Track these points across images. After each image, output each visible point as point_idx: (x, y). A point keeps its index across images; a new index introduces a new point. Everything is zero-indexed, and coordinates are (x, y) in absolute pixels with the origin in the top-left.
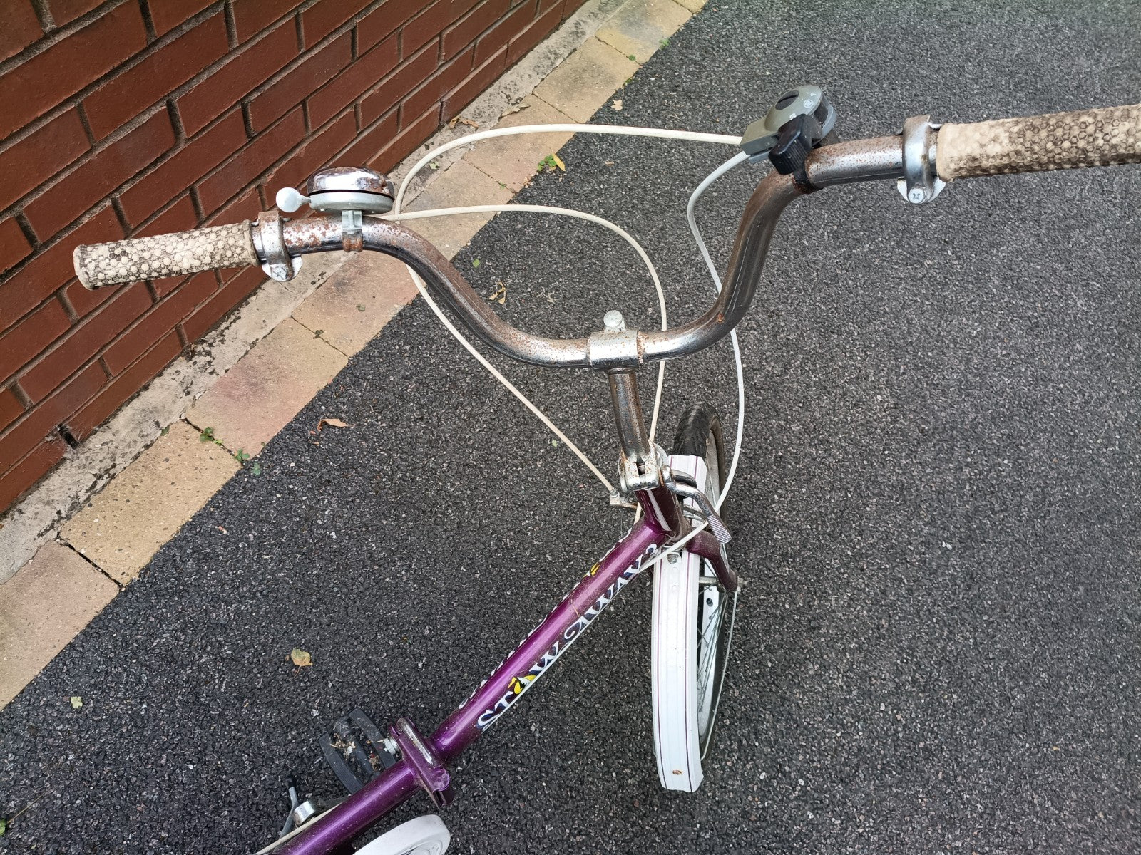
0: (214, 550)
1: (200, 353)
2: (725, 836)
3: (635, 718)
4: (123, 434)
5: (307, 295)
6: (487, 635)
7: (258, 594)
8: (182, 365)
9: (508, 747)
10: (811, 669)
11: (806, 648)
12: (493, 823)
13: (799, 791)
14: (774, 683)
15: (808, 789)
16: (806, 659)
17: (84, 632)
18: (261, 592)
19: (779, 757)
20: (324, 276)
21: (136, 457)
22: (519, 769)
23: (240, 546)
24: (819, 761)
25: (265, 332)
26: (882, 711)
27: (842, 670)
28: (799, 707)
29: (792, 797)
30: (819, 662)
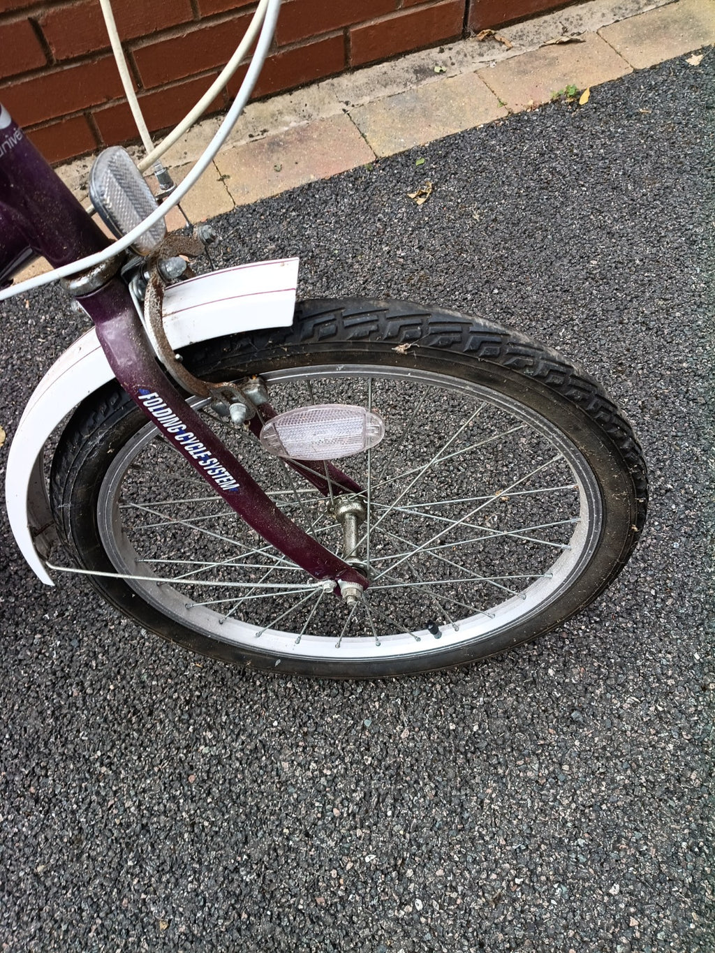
0: (8, 317)
2: (268, 895)
3: (258, 683)
5: (239, 144)
7: (10, 367)
9: (106, 626)
10: (532, 770)
11: (544, 739)
12: (37, 692)
13: (408, 914)
14: (465, 753)
15: (423, 920)
16: (534, 753)
18: (13, 366)
19: (407, 850)
20: (265, 134)
22: (100, 656)
23: (29, 322)
24: (464, 896)
25: (180, 163)
26: (609, 895)
27: (581, 799)
28: (482, 807)
29: (391, 914)
30: (551, 769)
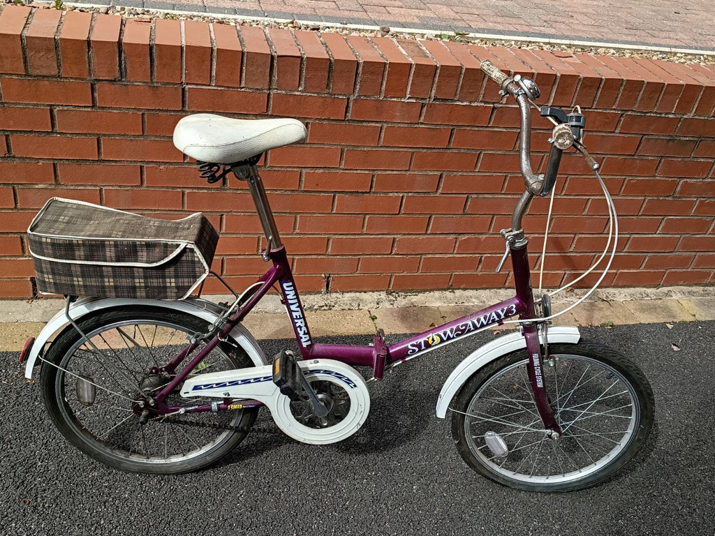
1: (393, 296)
4: (345, 299)
5: (450, 305)
8: (383, 295)
17: (279, 340)
20: (463, 304)
21: (343, 310)
25: (423, 305)
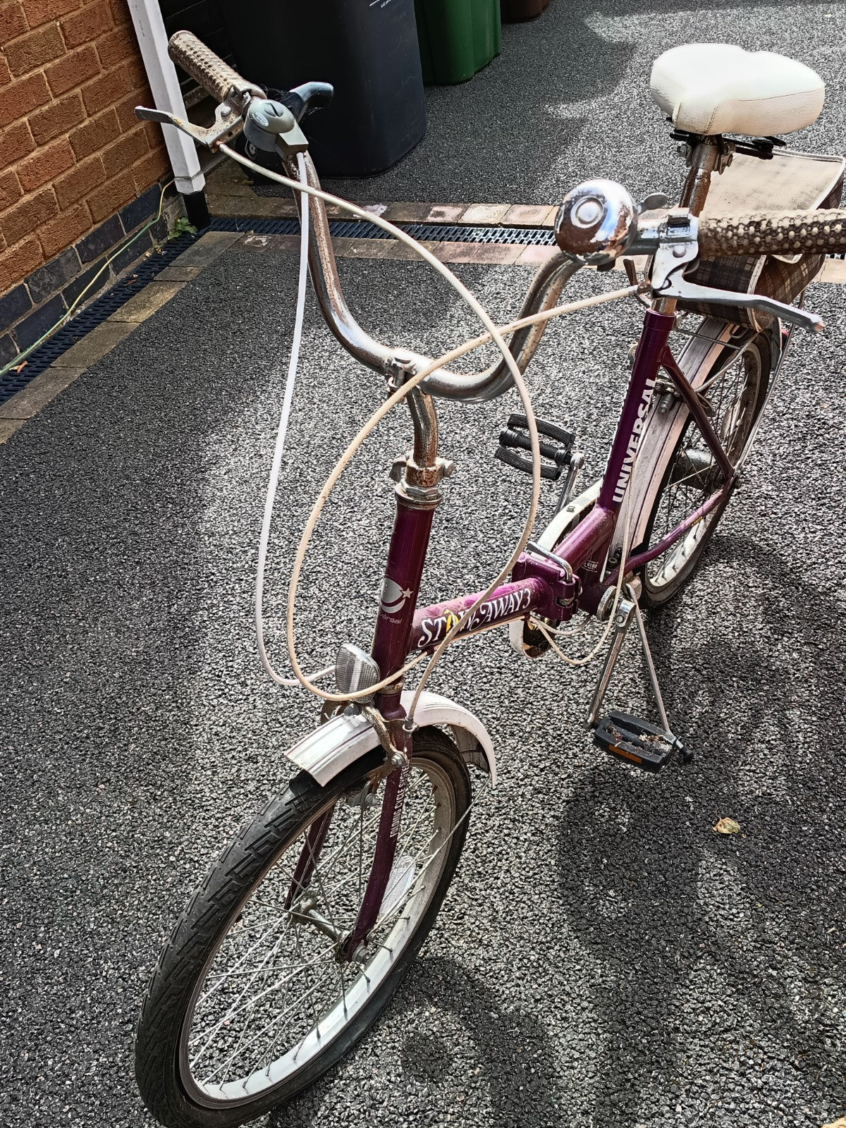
6: (543, 906)
7: (814, 887)
13: (176, 851)
15: (165, 855)
18: (813, 890)
24: (148, 881)
26: (60, 948)
27: (101, 981)
28: (164, 928)
29: (186, 843)
30: (130, 982)
